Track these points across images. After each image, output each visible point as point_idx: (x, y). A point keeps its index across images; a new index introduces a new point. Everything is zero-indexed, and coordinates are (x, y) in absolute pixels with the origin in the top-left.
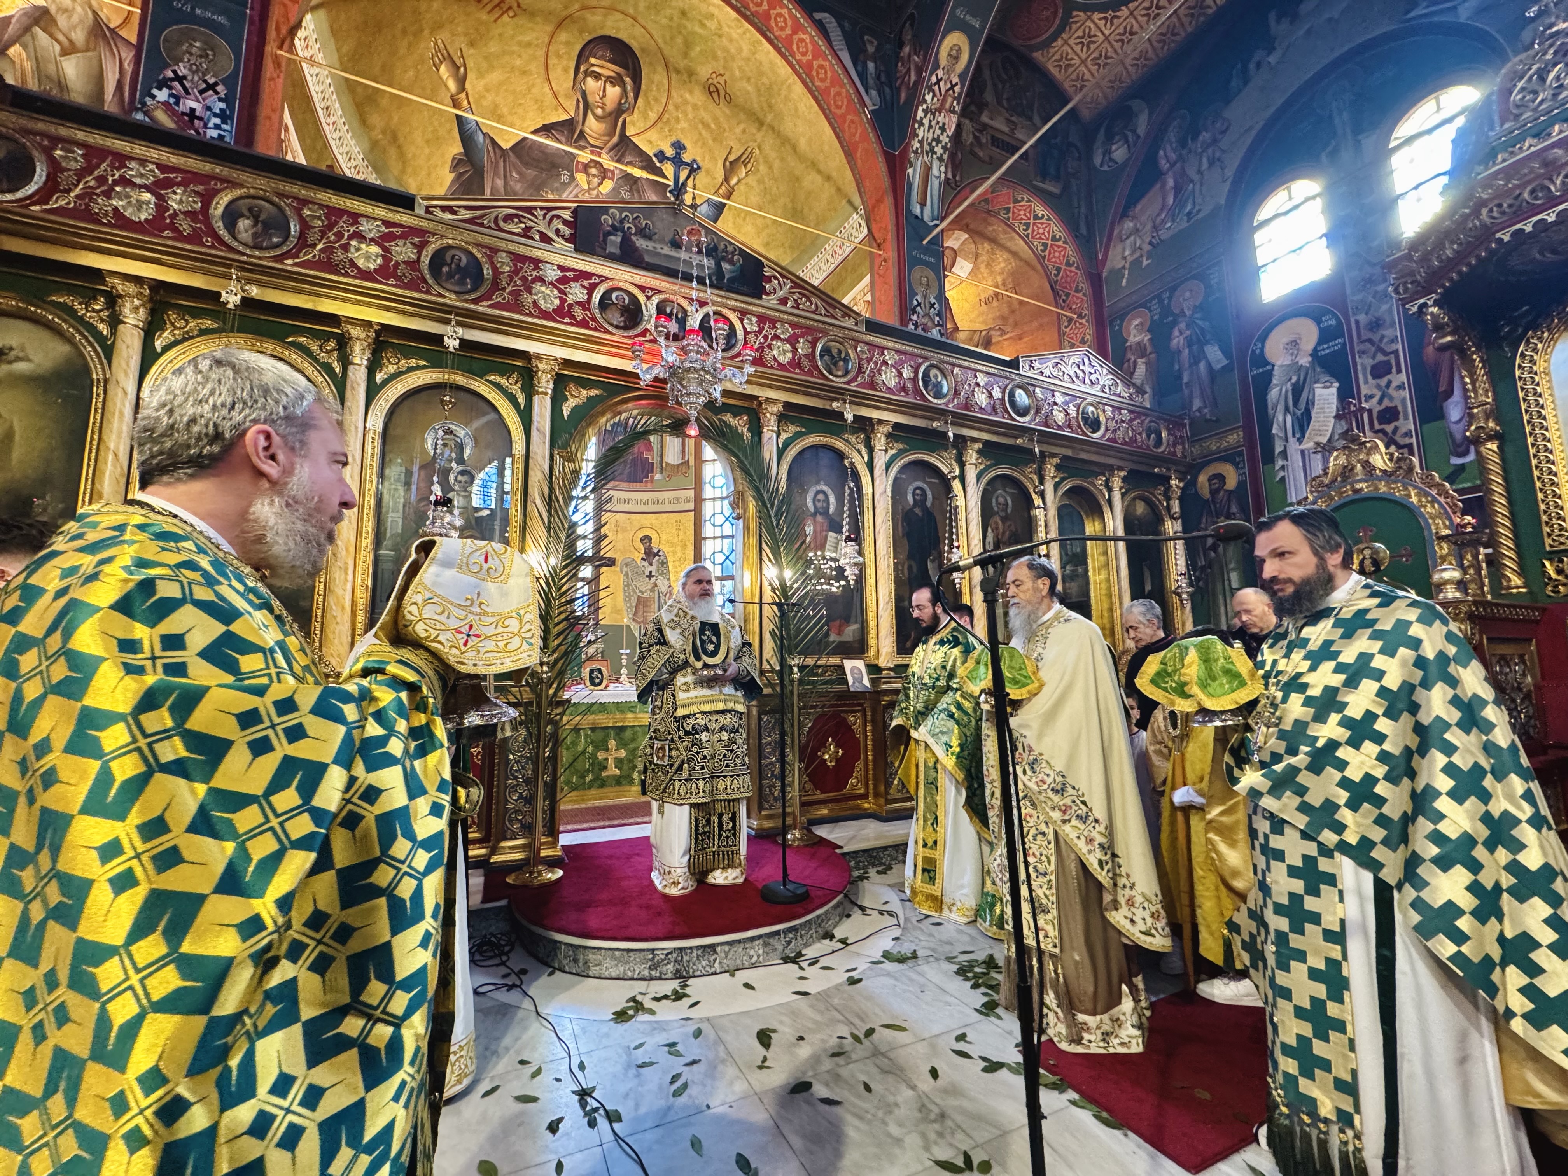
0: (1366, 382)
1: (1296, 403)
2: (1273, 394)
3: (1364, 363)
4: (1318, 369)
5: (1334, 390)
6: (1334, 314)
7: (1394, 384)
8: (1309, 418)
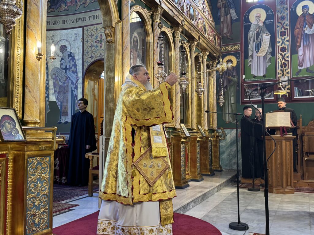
0: (278, 37)
1: (257, 39)
2: (250, 34)
3: (278, 30)
4: (265, 29)
5: (269, 37)
6: (272, 11)
7: (286, 39)
8: (261, 46)
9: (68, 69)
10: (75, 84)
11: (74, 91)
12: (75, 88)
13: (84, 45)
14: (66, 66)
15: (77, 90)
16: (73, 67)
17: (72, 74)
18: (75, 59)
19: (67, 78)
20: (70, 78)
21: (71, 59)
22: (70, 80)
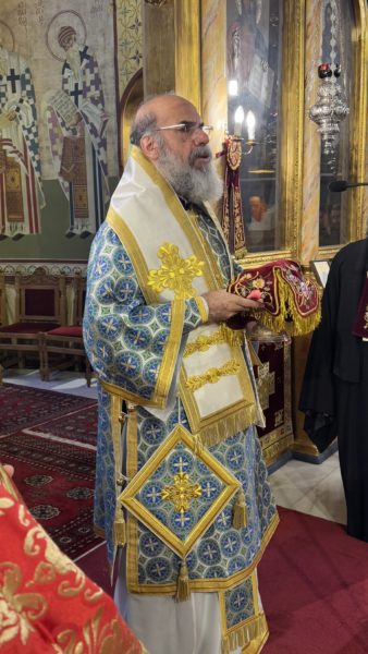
9: (80, 92)
10: (99, 133)
11: (99, 153)
12: (100, 145)
13: (118, 23)
14: (76, 85)
15: (105, 149)
16: (93, 88)
17: (92, 106)
18: (96, 64)
19: (81, 118)
20: (86, 118)
21: (87, 66)
22: (88, 122)
